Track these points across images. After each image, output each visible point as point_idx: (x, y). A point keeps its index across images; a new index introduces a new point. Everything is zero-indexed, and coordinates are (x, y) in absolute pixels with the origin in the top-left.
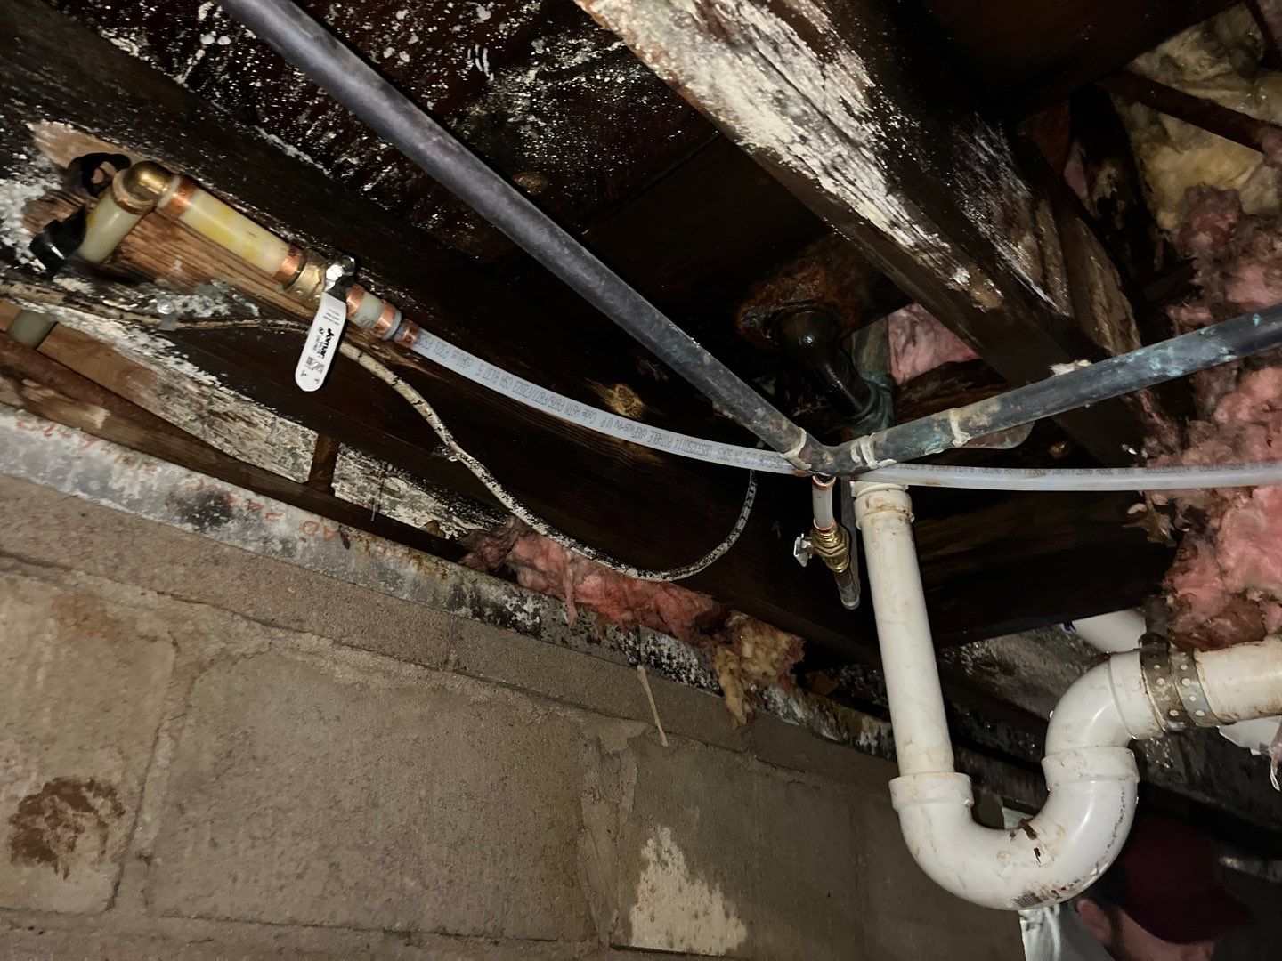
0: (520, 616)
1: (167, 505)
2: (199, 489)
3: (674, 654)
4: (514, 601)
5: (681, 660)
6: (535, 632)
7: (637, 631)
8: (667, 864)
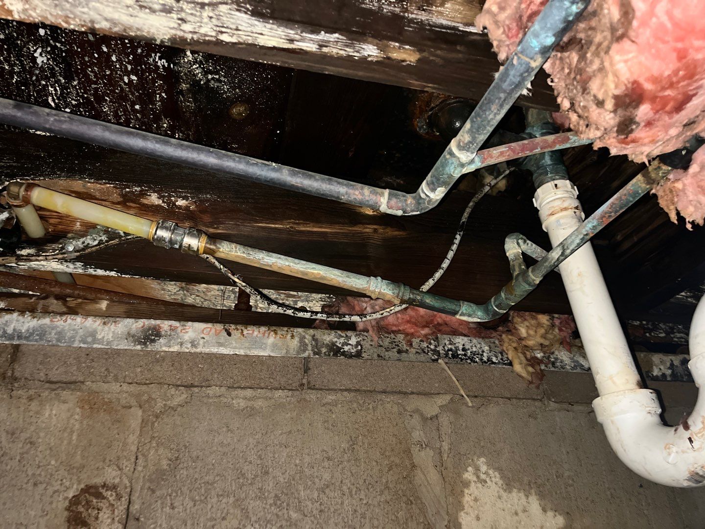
0: (346, 348)
1: (127, 339)
2: (143, 327)
3: (467, 347)
4: (342, 340)
5: (474, 349)
6: (358, 355)
7: (437, 338)
8: (485, 482)
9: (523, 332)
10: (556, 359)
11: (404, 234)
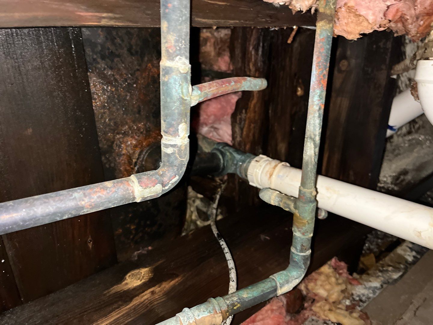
9: (322, 292)
10: (359, 296)
11: (180, 279)
